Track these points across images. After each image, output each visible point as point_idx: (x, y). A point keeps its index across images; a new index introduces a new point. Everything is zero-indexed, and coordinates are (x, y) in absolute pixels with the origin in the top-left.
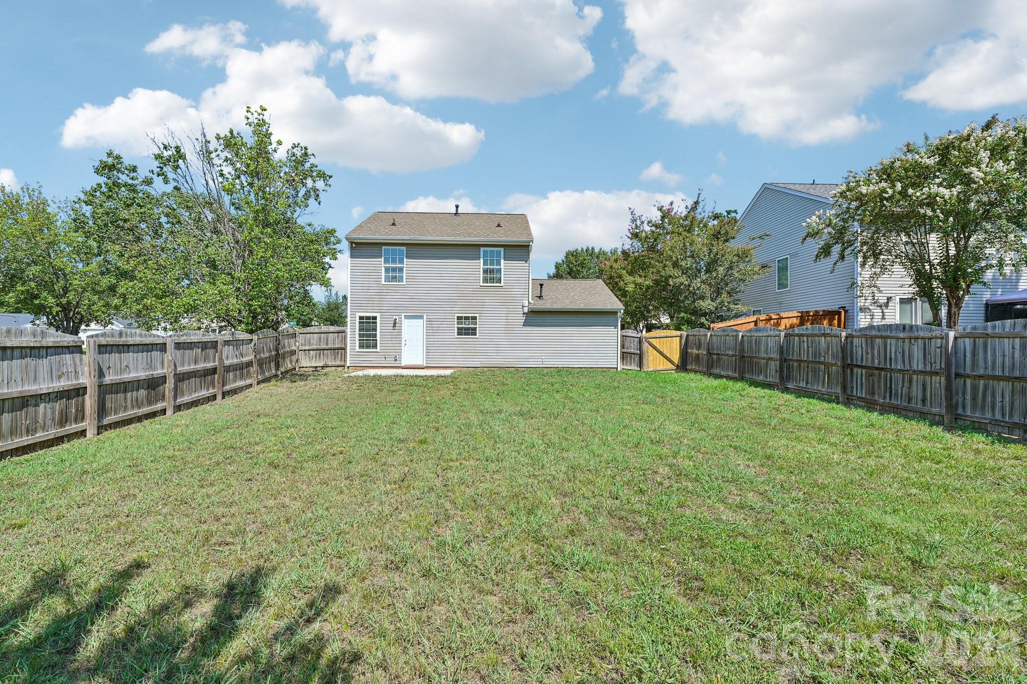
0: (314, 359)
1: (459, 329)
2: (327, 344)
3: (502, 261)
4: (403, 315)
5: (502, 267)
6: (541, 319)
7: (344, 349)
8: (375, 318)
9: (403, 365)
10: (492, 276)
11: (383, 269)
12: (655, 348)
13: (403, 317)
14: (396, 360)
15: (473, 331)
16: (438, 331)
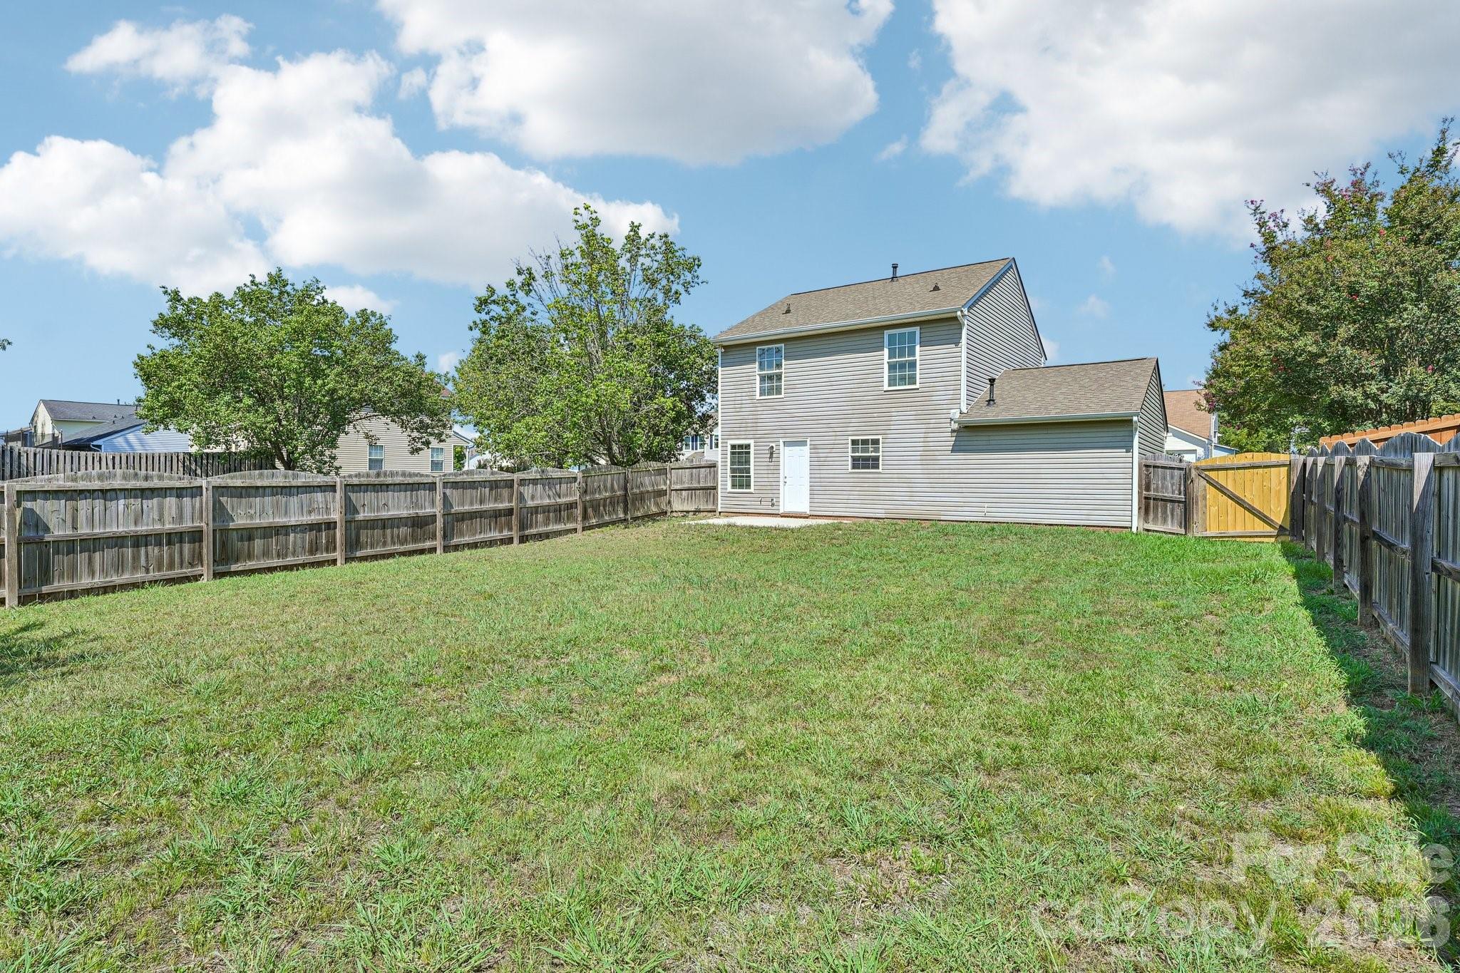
0: (686, 501)
1: (854, 459)
2: (699, 482)
3: (918, 348)
4: (781, 440)
5: (917, 357)
6: (982, 438)
7: (715, 488)
8: (748, 446)
9: (781, 511)
10: (903, 372)
11: (758, 378)
12: (1222, 490)
13: (782, 444)
14: (773, 505)
15: (872, 463)
16: (826, 463)
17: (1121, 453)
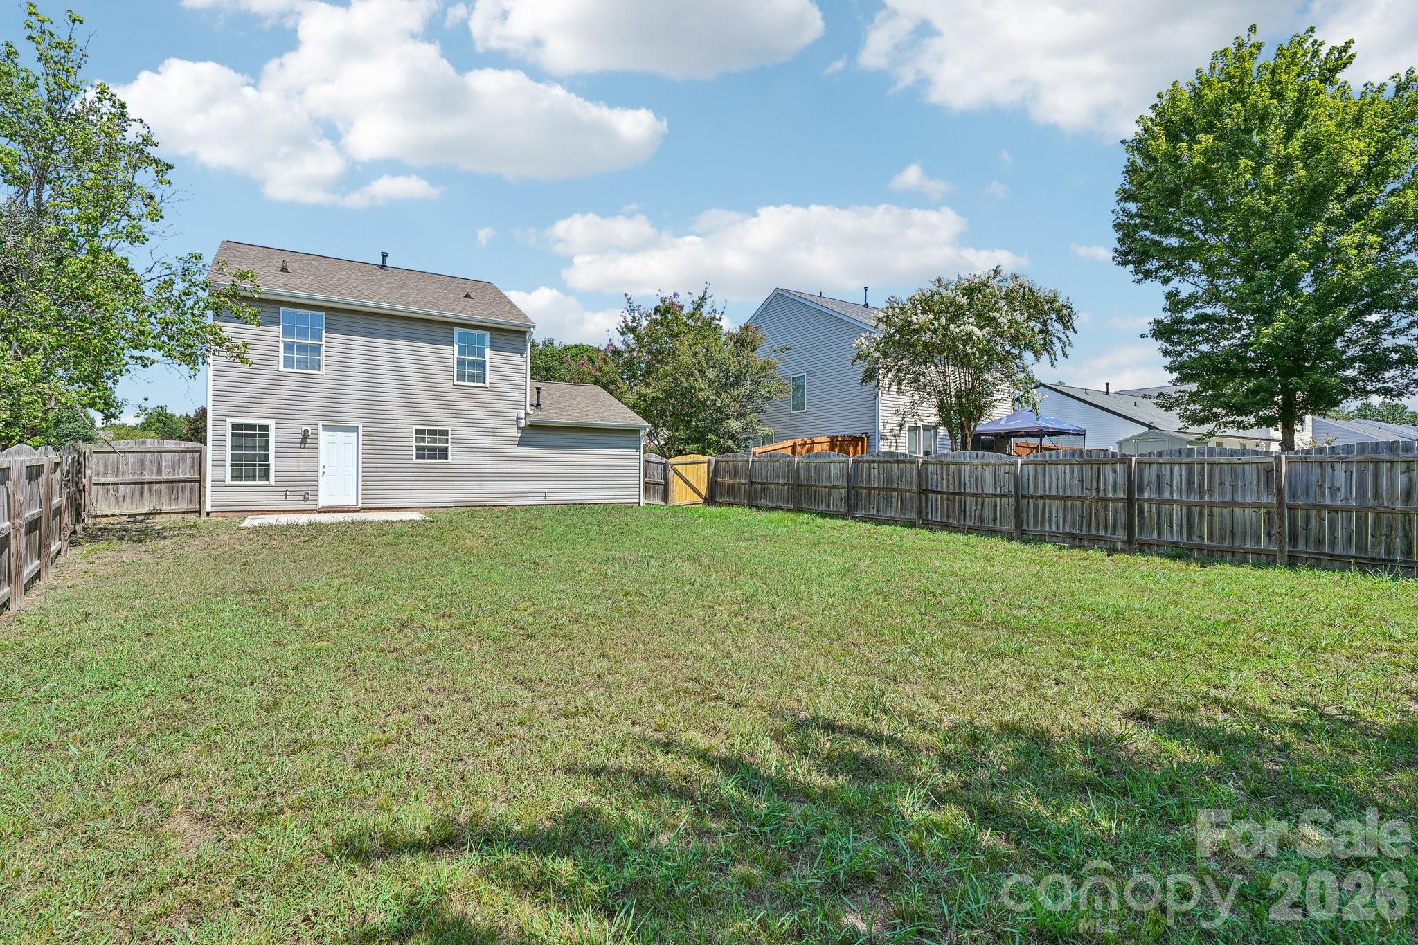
0: (128, 500)
1: (418, 449)
2: (159, 472)
3: (487, 351)
4: (320, 424)
5: (487, 358)
6: (542, 436)
7: (200, 482)
8: (266, 428)
9: (322, 504)
10: (472, 371)
11: (282, 345)
12: (681, 476)
13: (320, 428)
14: (306, 499)
15: (442, 453)
16: (384, 452)
17: (633, 452)
